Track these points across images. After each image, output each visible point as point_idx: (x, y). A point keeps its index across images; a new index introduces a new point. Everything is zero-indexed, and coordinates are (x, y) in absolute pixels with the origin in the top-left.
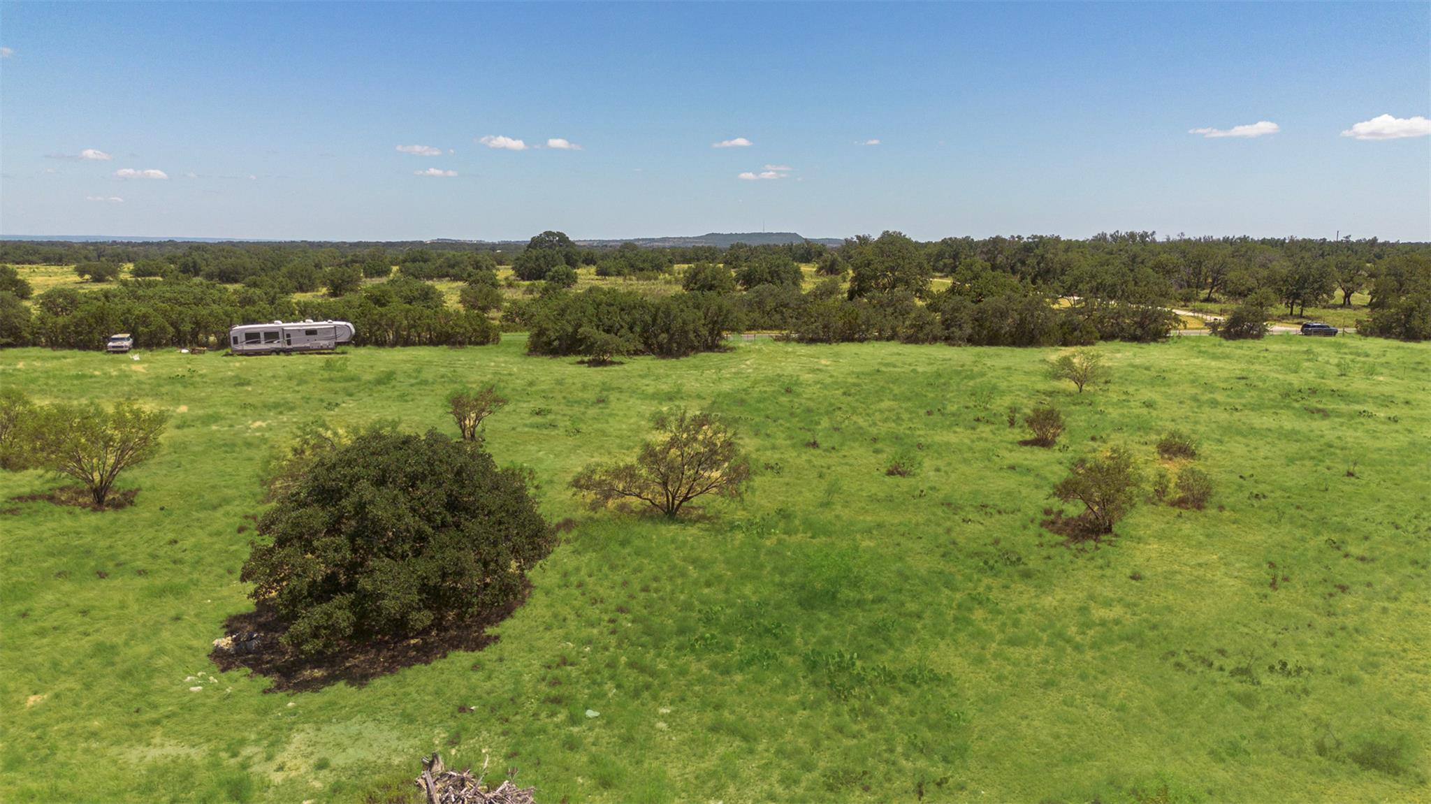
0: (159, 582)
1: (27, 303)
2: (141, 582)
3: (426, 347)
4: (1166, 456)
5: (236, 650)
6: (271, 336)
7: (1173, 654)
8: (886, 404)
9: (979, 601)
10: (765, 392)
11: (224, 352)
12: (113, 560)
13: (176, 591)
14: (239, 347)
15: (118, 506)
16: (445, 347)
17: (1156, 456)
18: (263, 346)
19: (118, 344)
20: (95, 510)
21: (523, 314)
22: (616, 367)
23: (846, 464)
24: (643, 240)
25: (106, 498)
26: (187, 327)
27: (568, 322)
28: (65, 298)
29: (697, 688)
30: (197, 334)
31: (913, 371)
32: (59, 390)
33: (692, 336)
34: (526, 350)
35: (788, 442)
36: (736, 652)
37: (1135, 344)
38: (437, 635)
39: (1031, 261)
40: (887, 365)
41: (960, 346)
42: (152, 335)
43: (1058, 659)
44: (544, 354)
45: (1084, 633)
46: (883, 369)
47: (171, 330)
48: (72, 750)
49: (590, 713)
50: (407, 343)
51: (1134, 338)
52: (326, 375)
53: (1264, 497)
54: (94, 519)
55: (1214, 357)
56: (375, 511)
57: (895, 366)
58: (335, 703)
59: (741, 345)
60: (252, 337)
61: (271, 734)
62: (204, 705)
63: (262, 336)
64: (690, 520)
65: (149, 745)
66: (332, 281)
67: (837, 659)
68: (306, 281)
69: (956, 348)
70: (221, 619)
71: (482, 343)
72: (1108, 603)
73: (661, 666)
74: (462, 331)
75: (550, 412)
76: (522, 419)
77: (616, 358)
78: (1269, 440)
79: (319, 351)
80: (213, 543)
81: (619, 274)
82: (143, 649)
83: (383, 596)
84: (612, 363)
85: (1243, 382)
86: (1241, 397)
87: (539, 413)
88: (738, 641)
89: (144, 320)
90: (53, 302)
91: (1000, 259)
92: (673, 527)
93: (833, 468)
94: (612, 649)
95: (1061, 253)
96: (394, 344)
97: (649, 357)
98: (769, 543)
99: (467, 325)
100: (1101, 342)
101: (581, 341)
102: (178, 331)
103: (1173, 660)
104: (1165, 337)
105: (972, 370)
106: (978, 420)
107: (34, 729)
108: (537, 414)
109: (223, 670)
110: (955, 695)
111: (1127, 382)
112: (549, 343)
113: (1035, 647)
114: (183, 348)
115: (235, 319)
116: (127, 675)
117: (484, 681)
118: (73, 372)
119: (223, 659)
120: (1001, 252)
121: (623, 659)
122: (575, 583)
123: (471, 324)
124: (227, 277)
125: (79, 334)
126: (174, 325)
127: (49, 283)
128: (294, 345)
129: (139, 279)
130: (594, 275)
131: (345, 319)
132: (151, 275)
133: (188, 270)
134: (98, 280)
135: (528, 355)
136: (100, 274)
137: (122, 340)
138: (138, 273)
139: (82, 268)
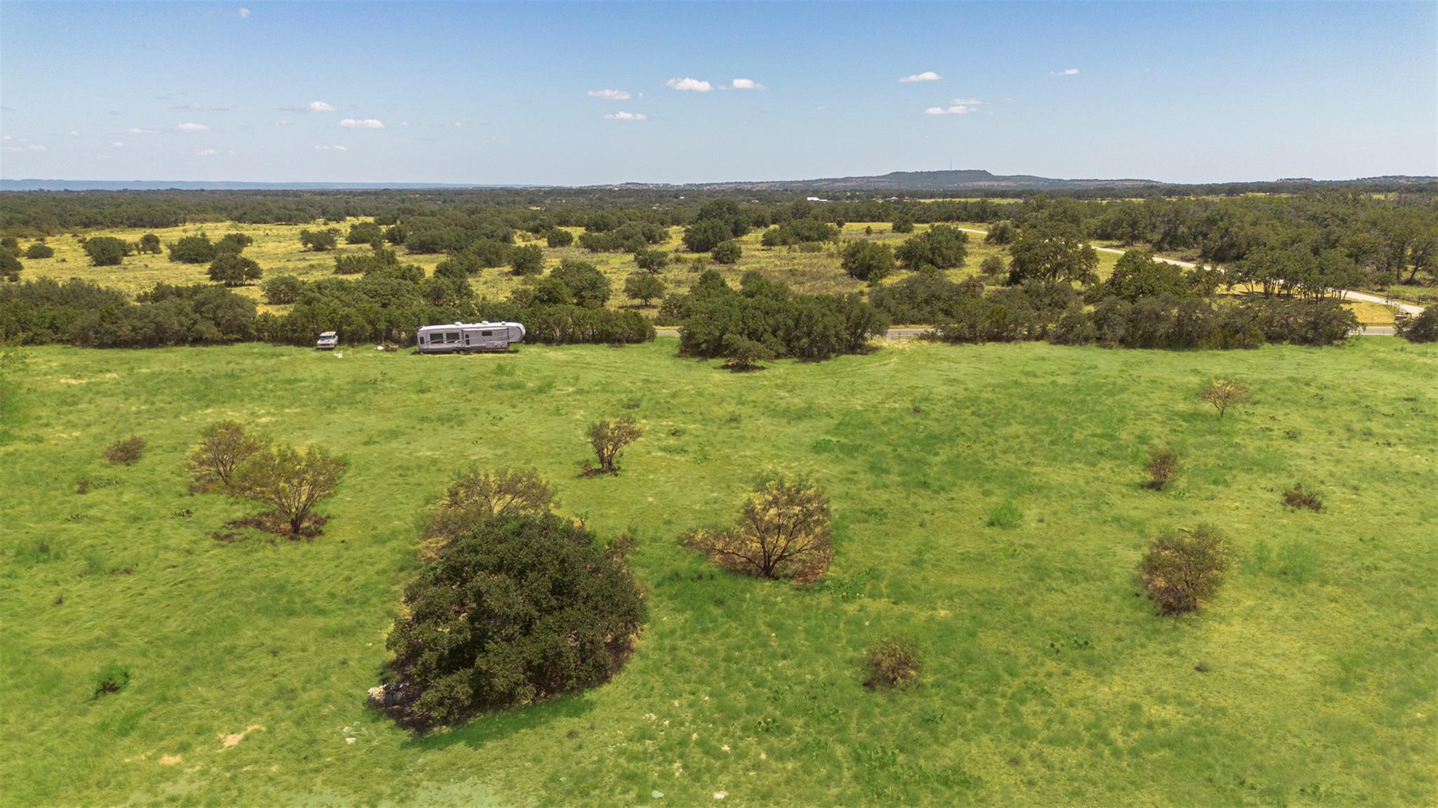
0: (333, 622)
1: (252, 288)
2: (320, 622)
3: (588, 345)
4: (1289, 507)
5: (385, 700)
6: (453, 336)
7: (1209, 767)
8: (1015, 428)
9: (1036, 691)
10: (895, 409)
11: (412, 349)
12: (301, 596)
13: (345, 632)
14: (425, 347)
15: (311, 535)
16: (606, 345)
17: (1279, 507)
18: (445, 346)
19: (326, 341)
20: (292, 538)
21: (680, 307)
22: (757, 373)
23: (951, 510)
25: (302, 526)
26: (382, 326)
27: (717, 327)
28: (287, 284)
29: (752, 773)
30: (391, 331)
31: (1053, 383)
32: (275, 396)
33: (833, 340)
34: (677, 351)
35: (899, 479)
36: (794, 736)
37: (1304, 348)
38: (545, 696)
39: (1214, 235)
40: (1027, 374)
41: (1111, 348)
42: (354, 333)
43: (1093, 766)
44: (694, 355)
45: (1127, 735)
46: (1023, 380)
47: (369, 328)
48: (254, 794)
49: (657, 794)
50: (572, 340)
51: (1305, 341)
52: (497, 380)
53: (1376, 569)
54: (290, 549)
55: (1389, 366)
57: (1035, 376)
58: (454, 764)
59: (885, 344)
60: (436, 337)
61: (402, 790)
62: (354, 757)
63: (445, 336)
64: (785, 576)
65: (311, 792)
66: (515, 260)
67: (880, 754)
68: (494, 257)
69: (1107, 350)
70: (377, 666)
71: (639, 341)
72: (1163, 700)
73: (726, 748)
74: (620, 331)
75: (684, 432)
76: (659, 440)
77: (759, 363)
78: (1411, 488)
79: (495, 350)
80: (379, 583)
81: (784, 243)
82: (315, 695)
83: (494, 675)
84: (755, 368)
85: (1410, 404)
86: (1401, 426)
87: (675, 433)
88: (798, 723)
89: (347, 319)
90: (277, 288)
91: (1182, 229)
92: (768, 583)
93: (937, 515)
94: (687, 724)
95: (1247, 226)
96: (560, 342)
97: (790, 361)
98: (851, 608)
99: (624, 325)
100: (1267, 345)
101: (727, 347)
102: (375, 329)
103: (1207, 774)
104: (1342, 338)
105: (1114, 384)
106: (1101, 453)
107: (228, 769)
108: (673, 434)
109: (374, 721)
110: (982, 800)
111: (1279, 403)
112: (698, 345)
113: (1075, 748)
114: (379, 344)
115: (422, 319)
116: (301, 720)
117: (575, 750)
119: (374, 710)
120: (1183, 223)
121: (695, 736)
122: (668, 647)
123: (629, 324)
124: (426, 248)
125: (294, 331)
126: (371, 323)
127: (279, 251)
128: (472, 345)
129: (353, 247)
130: (759, 246)
131: (517, 320)
132: (363, 241)
133: (395, 238)
134: (319, 248)
135: (678, 356)
136: (320, 243)
137: (329, 337)
138: (352, 240)
139: (306, 237)
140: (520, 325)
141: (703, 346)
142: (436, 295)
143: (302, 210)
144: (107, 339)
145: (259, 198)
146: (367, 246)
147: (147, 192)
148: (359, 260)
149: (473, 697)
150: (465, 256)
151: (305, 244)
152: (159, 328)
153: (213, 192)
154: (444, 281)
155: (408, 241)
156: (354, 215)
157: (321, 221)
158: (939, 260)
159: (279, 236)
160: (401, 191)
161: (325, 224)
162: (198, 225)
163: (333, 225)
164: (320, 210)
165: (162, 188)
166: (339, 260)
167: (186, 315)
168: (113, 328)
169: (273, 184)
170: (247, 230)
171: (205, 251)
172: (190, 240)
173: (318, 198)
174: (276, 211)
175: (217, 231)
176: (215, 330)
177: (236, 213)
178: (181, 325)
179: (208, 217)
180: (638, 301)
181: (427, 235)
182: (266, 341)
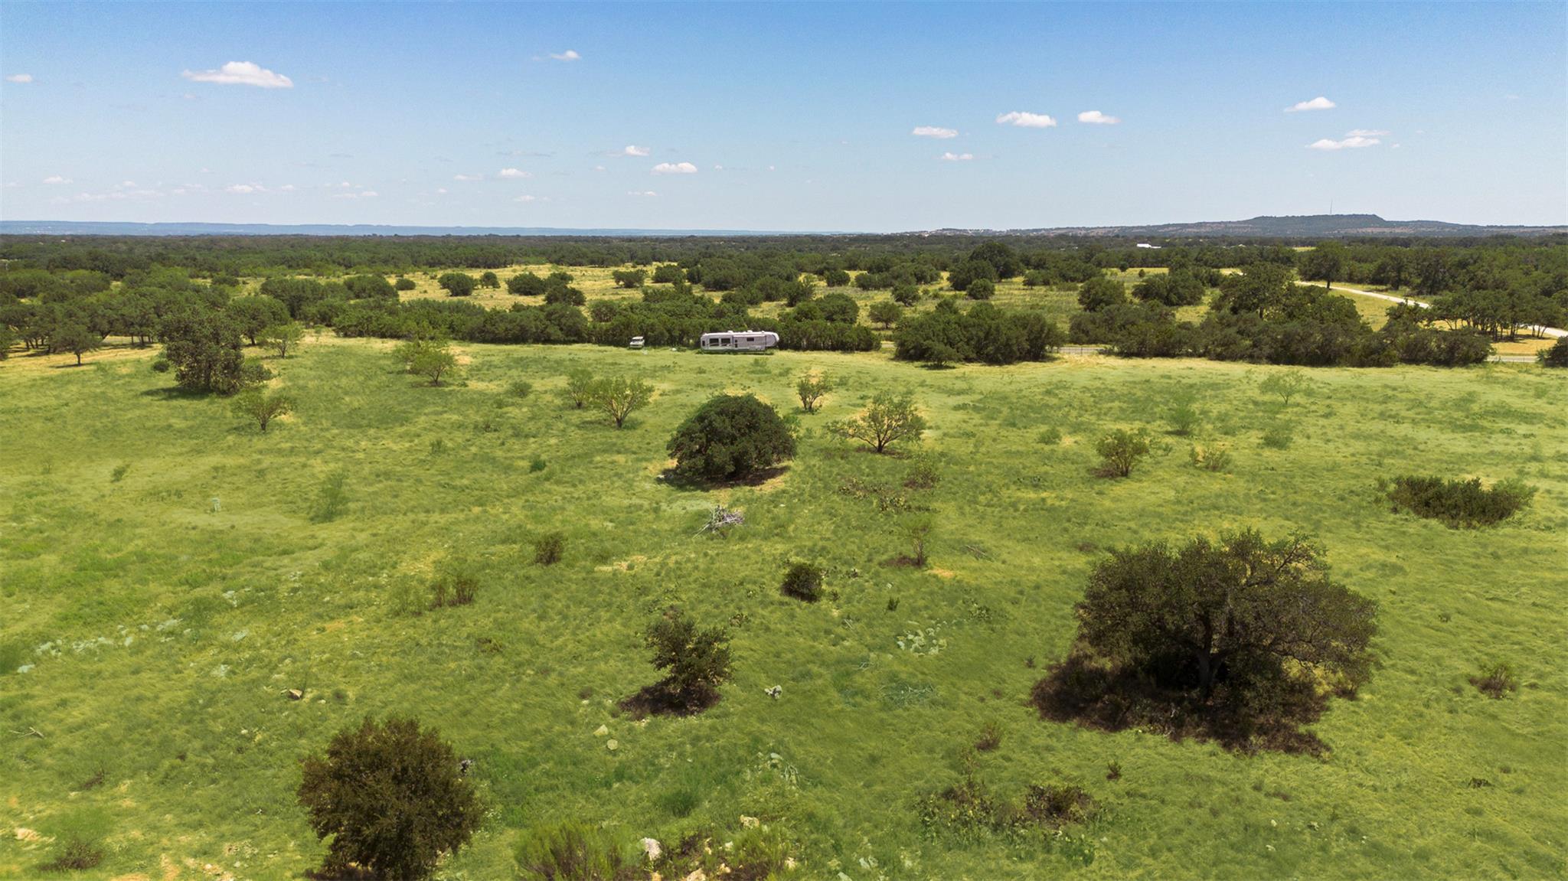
0: (640, 456)
1: (582, 308)
2: (634, 456)
5: (664, 479)
6: (726, 341)
11: (697, 351)
12: (624, 448)
13: (647, 459)
14: (706, 348)
15: (627, 428)
18: (720, 348)
19: (636, 343)
20: (617, 429)
24: (1174, 225)
25: (623, 425)
26: (676, 333)
27: (921, 337)
28: (607, 307)
30: (682, 338)
32: (604, 371)
33: (1016, 350)
34: (891, 357)
42: (656, 338)
47: (667, 334)
49: (782, 506)
50: (815, 347)
52: (753, 369)
54: (617, 432)
56: (715, 424)
60: (714, 341)
61: (671, 501)
62: (651, 493)
63: (720, 341)
64: (889, 453)
66: (793, 296)
68: (775, 293)
70: (662, 470)
71: (866, 350)
74: (851, 340)
77: (952, 364)
79: (756, 352)
81: (1046, 283)
82: (631, 475)
83: (716, 458)
84: (947, 367)
89: (652, 327)
90: (599, 310)
97: (979, 364)
99: (855, 336)
101: (926, 350)
102: (671, 336)
104: (1478, 362)
109: (659, 484)
114: (673, 347)
115: (705, 329)
116: (626, 482)
118: (610, 361)
119: (659, 481)
123: (858, 335)
124: (717, 285)
125: (614, 335)
126: (669, 331)
127: (595, 287)
128: (739, 348)
129: (658, 285)
130: (1022, 287)
131: (773, 330)
132: (667, 281)
133: (694, 279)
134: (629, 285)
135: (892, 360)
136: (630, 281)
137: (639, 340)
138: (658, 279)
139: (618, 277)
140: (776, 335)
141: (912, 351)
142: (720, 314)
143: (613, 254)
144: (488, 336)
145: (572, 243)
146: (670, 285)
147: (468, 237)
148: (662, 294)
149: (705, 468)
150: (749, 291)
151: (617, 282)
152: (523, 329)
153: (528, 238)
154: (727, 305)
155: (706, 278)
156: (659, 261)
157: (630, 264)
158: (1174, 298)
159: (593, 276)
160: (706, 238)
161: (634, 267)
162: (524, 267)
163: (640, 267)
164: (629, 255)
165: (482, 234)
166: (646, 293)
167: (541, 321)
168: (493, 328)
169: (583, 231)
170: (569, 270)
171: (537, 285)
172: (522, 277)
173: (626, 244)
174: (590, 255)
175: (544, 272)
176: (559, 332)
177: (555, 257)
178: (537, 328)
179: (531, 260)
180: (880, 325)
181: (721, 274)
182: (595, 343)
